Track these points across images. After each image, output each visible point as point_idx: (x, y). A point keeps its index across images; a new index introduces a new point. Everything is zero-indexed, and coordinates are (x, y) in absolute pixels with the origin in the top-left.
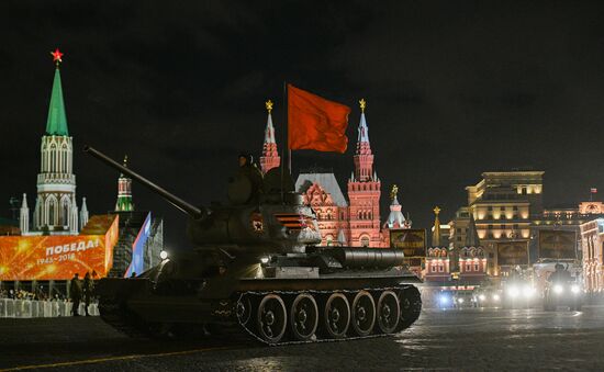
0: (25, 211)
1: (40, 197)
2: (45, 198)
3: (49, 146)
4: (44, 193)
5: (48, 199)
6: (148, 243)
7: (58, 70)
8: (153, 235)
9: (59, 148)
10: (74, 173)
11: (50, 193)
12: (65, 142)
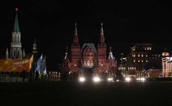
0: (7, 53)
1: (11, 49)
2: (13, 49)
3: (14, 35)
4: (13, 48)
5: (14, 49)
6: (41, 62)
7: (17, 14)
8: (43, 60)
9: (17, 35)
10: (21, 42)
11: (14, 47)
12: (19, 33)
